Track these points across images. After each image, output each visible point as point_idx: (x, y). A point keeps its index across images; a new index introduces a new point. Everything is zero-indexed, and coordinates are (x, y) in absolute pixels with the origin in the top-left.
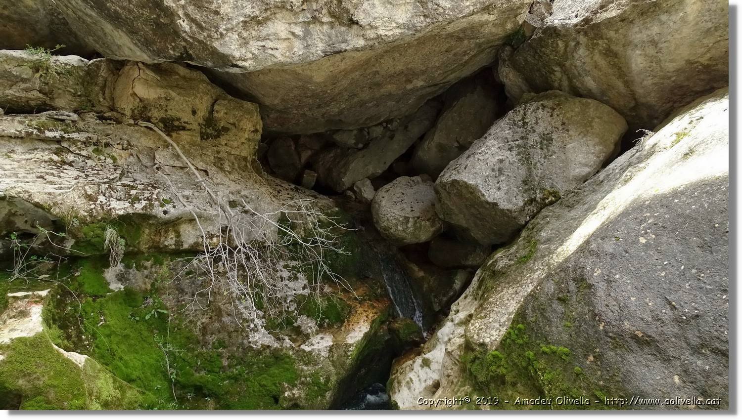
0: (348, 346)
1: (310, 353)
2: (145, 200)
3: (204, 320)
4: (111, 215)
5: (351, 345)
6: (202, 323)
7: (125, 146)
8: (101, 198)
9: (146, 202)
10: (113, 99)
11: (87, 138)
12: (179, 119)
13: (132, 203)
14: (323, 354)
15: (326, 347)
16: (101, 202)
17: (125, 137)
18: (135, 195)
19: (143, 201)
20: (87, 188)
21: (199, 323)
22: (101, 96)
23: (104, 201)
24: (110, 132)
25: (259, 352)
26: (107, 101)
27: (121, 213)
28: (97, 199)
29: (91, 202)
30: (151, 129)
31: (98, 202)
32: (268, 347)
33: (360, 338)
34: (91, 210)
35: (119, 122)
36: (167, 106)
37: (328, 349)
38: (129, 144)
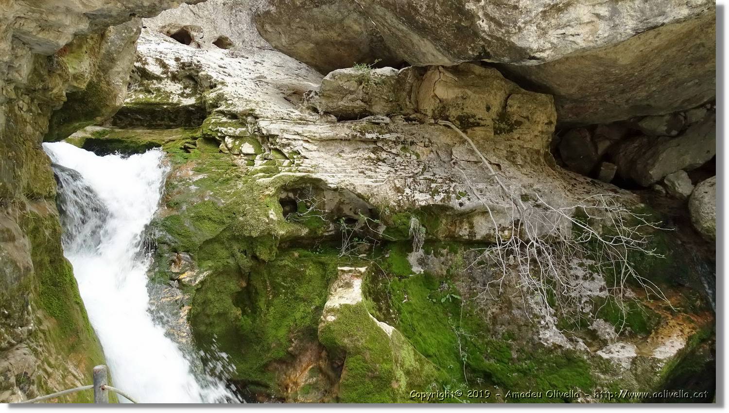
0: (656, 361)
1: (608, 361)
2: (443, 193)
3: (494, 310)
4: (414, 205)
5: (659, 361)
6: (493, 313)
7: (427, 143)
8: (407, 190)
9: (445, 194)
10: (417, 102)
11: (396, 138)
12: (474, 116)
13: (433, 196)
14: (624, 364)
15: (628, 358)
16: (407, 194)
17: (426, 135)
18: (435, 189)
19: (442, 194)
20: (396, 181)
21: (489, 313)
22: (407, 99)
23: (410, 193)
24: (414, 132)
25: (550, 351)
26: (412, 104)
27: (423, 204)
28: (404, 191)
29: (399, 194)
30: (449, 127)
31: (405, 194)
32: (560, 346)
33: (672, 355)
34: (399, 200)
35: (422, 122)
36: (463, 104)
37: (631, 360)
38: (430, 142)
